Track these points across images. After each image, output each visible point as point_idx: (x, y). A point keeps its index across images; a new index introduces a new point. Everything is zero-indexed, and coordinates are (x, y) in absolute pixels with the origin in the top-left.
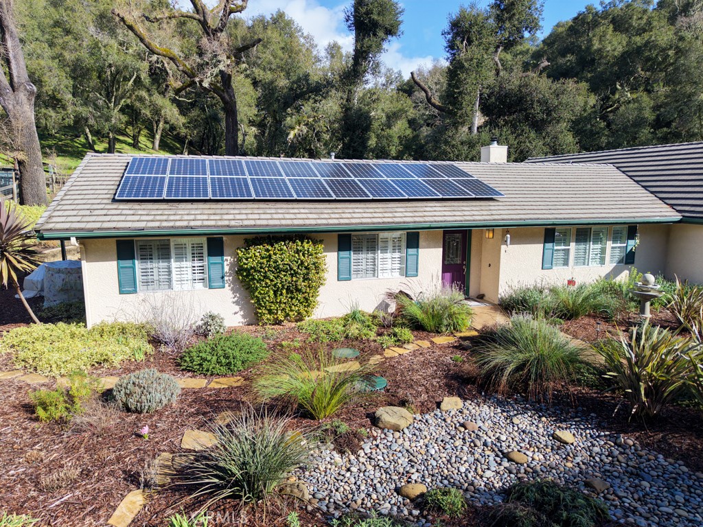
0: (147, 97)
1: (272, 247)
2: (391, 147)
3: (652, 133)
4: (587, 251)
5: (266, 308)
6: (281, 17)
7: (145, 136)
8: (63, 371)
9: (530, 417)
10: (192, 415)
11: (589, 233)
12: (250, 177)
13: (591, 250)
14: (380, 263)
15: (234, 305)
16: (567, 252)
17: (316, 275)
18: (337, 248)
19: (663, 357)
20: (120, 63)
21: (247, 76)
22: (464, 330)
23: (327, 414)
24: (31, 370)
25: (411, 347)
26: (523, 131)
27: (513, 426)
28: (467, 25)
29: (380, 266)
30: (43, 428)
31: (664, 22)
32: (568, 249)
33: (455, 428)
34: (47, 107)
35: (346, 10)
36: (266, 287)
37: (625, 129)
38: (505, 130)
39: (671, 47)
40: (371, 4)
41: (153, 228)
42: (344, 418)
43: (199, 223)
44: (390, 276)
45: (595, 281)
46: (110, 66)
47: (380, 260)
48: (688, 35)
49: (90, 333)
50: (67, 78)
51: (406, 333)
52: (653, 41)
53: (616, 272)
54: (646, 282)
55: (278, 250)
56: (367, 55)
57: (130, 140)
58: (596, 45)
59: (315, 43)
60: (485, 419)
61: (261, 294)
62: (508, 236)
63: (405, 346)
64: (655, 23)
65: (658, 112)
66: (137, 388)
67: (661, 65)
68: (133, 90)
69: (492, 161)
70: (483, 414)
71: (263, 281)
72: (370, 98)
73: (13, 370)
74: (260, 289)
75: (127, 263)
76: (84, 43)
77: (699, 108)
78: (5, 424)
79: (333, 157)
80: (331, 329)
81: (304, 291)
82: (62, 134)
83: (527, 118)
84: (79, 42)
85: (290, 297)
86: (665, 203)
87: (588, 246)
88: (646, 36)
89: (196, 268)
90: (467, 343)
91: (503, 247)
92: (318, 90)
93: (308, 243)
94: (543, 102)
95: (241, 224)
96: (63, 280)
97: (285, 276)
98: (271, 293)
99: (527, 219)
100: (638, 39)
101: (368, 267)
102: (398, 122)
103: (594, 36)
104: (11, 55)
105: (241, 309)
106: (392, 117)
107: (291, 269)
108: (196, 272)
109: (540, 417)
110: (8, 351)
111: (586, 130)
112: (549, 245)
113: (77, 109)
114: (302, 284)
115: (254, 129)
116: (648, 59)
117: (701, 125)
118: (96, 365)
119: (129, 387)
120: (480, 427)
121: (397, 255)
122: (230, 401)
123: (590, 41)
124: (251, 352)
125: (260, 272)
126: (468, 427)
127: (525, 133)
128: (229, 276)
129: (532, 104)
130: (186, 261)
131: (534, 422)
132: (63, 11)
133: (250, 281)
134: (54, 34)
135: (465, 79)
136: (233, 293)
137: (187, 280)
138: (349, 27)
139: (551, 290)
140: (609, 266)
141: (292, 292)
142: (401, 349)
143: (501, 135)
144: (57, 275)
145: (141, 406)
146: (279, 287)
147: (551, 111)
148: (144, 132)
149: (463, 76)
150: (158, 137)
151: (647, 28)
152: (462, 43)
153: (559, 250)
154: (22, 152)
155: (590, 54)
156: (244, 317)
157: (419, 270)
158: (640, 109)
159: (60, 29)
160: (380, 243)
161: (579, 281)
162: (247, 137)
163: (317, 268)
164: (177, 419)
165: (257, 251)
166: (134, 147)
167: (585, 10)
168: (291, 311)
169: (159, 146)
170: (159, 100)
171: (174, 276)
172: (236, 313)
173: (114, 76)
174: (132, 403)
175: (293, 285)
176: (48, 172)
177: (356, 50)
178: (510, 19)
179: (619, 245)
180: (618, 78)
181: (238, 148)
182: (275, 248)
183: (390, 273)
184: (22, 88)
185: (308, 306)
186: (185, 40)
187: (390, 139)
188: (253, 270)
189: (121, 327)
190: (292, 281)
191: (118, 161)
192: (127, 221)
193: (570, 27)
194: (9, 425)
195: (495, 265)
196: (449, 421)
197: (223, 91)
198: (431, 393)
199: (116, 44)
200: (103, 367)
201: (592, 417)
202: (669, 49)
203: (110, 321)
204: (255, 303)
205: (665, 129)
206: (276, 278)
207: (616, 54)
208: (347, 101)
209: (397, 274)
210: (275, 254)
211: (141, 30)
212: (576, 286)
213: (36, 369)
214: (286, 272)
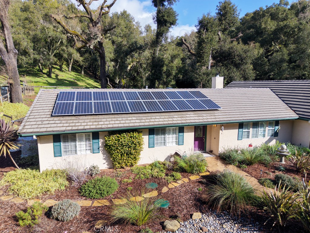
0: (66, 49)
1: (120, 135)
2: (173, 71)
3: (288, 65)
4: (258, 131)
5: (117, 162)
6: (125, 12)
7: (65, 65)
8: (30, 197)
9: (231, 224)
10: (85, 222)
11: (258, 124)
12: (111, 101)
13: (259, 131)
14: (167, 139)
15: (104, 160)
16: (249, 132)
17: (139, 147)
18: (148, 134)
19: (288, 201)
20: (54, 36)
21: (110, 39)
22: (203, 171)
23: (143, 223)
24: (16, 196)
25: (180, 182)
26: (231, 68)
27: (223, 229)
28: (206, 23)
29: (167, 141)
30: (22, 230)
31: (293, 16)
32: (249, 131)
33: (198, 230)
34: (22, 55)
35: (153, 15)
36: (117, 153)
37: (276, 64)
38: (223, 68)
39: (296, 27)
40: (164, 12)
41: (69, 130)
42: (150, 225)
43: (88, 127)
44: (171, 145)
45: (261, 145)
46: (50, 37)
47: (167, 138)
48: (304, 22)
49: (42, 175)
50: (31, 42)
51: (178, 175)
52: (288, 25)
53: (269, 141)
54: (283, 148)
55: (123, 137)
56: (163, 34)
57: (58, 67)
58: (263, 26)
59: (140, 25)
60: (211, 225)
61: (115, 156)
62: (223, 127)
63: (178, 181)
64: (289, 16)
65: (290, 56)
66: (62, 210)
67: (291, 35)
68: (60, 46)
69: (217, 88)
70: (210, 222)
71: (116, 150)
72: (163, 49)
73: (8, 195)
74: (115, 153)
75: (58, 144)
76: (38, 27)
77: (309, 56)
78: (6, 227)
79: (147, 88)
80: (146, 172)
81: (134, 154)
82: (29, 65)
83: (232, 62)
84: (36, 27)
85: (128, 157)
86: (292, 109)
87: (258, 129)
88: (285, 22)
89: (87, 145)
90: (204, 180)
91: (221, 131)
92: (141, 48)
93: (136, 133)
94: (239, 56)
95: (107, 127)
96: (30, 145)
97: (125, 148)
98: (120, 155)
99: (231, 120)
100: (282, 23)
101: (162, 141)
102: (176, 60)
103: (262, 22)
104: (7, 37)
105: (106, 162)
106: (173, 57)
107: (128, 145)
108: (87, 146)
109: (235, 224)
110: (6, 184)
111: (259, 63)
112: (241, 130)
113: (35, 56)
114: (133, 151)
115: (113, 63)
116: (286, 33)
117: (309, 63)
118: (44, 193)
119: (58, 210)
120: (209, 230)
121: (174, 136)
122: (102, 214)
123: (261, 24)
124: (111, 187)
125: (115, 146)
126: (203, 230)
127: (232, 69)
128: (101, 148)
129: (235, 56)
130: (83, 142)
131: (232, 226)
132: (29, 13)
133: (110, 150)
134: (25, 23)
135: (205, 47)
136: (103, 155)
137: (83, 150)
138: (154, 22)
139: (241, 151)
140: (267, 138)
141: (129, 155)
142: (176, 183)
143: (221, 70)
144: (27, 143)
145: (64, 219)
146: (123, 153)
147: (243, 59)
148: (65, 63)
149: (204, 45)
150: (71, 66)
151: (286, 18)
152: (204, 30)
153: (245, 132)
154: (11, 80)
155: (261, 29)
156: (108, 165)
157: (184, 142)
158: (283, 55)
159: (28, 21)
160: (167, 131)
161: (254, 145)
162: (110, 68)
163: (139, 144)
164: (79, 225)
165: (113, 137)
166: (60, 70)
167: (259, 9)
168: (128, 162)
169: (71, 69)
170: (71, 50)
171: (78, 149)
172: (104, 163)
173: (51, 41)
174: (60, 217)
175: (129, 152)
176: (22, 85)
177: (157, 32)
178: (225, 19)
179: (271, 128)
180: (273, 40)
181: (105, 73)
182: (121, 136)
183: (171, 144)
184: (11, 52)
185: (136, 160)
186: (83, 24)
187: (172, 68)
188: (112, 146)
189: (55, 172)
190: (129, 150)
191: (53, 93)
192: (57, 127)
193: (252, 17)
194: (7, 229)
195: (217, 138)
196: (195, 226)
197: (99, 49)
198: (188, 209)
199: (52, 27)
200: (47, 194)
201: (257, 224)
202: (295, 28)
203: (50, 169)
204: (113, 160)
205: (293, 64)
206: (122, 149)
207: (272, 30)
208: (153, 54)
209: (174, 144)
210: (121, 139)
211: (63, 23)
212: (253, 147)
213: (18, 195)
214: (126, 146)
